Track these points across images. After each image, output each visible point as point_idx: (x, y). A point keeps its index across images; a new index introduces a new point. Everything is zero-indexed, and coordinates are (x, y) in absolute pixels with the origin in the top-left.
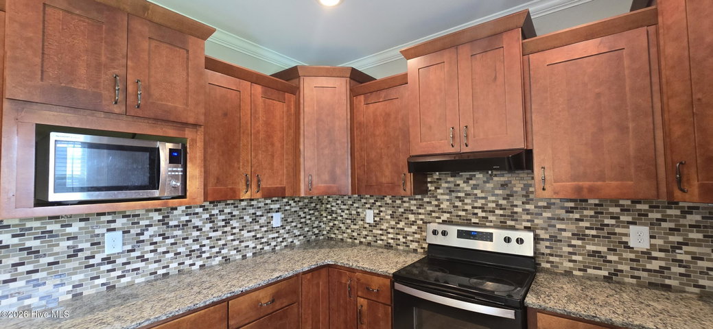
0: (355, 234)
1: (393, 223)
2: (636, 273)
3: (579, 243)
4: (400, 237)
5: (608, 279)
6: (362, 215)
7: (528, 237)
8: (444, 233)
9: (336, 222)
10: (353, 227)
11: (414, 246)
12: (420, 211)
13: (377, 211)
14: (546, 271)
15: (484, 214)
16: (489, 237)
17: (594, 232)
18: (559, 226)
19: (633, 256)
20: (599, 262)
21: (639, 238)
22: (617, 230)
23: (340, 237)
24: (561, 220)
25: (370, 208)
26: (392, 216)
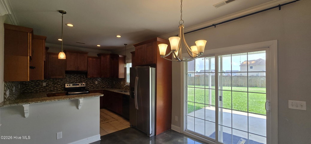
4: (55, 88)
6: (41, 84)
9: (28, 87)
10: (36, 88)
12: (61, 82)
13: (47, 83)
15: (76, 81)
17: (92, 83)
21: (96, 83)
23: (30, 91)
24: (88, 81)
25: (45, 82)
26: (53, 84)
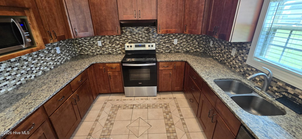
0: (94, 51)
1: (110, 45)
2: (174, 50)
3: (164, 44)
4: (114, 50)
5: (169, 52)
6: (96, 43)
7: (154, 44)
8: (131, 46)
9: (82, 48)
10: (92, 48)
11: (119, 52)
12: (121, 40)
13: (103, 41)
14: (157, 53)
15: (142, 39)
16: (144, 46)
17: (167, 41)
18: (160, 41)
19: (174, 46)
20: (168, 48)
21: (176, 42)
22: (172, 40)
23: (86, 53)
24: (161, 39)
25: (99, 40)
26: (110, 43)
